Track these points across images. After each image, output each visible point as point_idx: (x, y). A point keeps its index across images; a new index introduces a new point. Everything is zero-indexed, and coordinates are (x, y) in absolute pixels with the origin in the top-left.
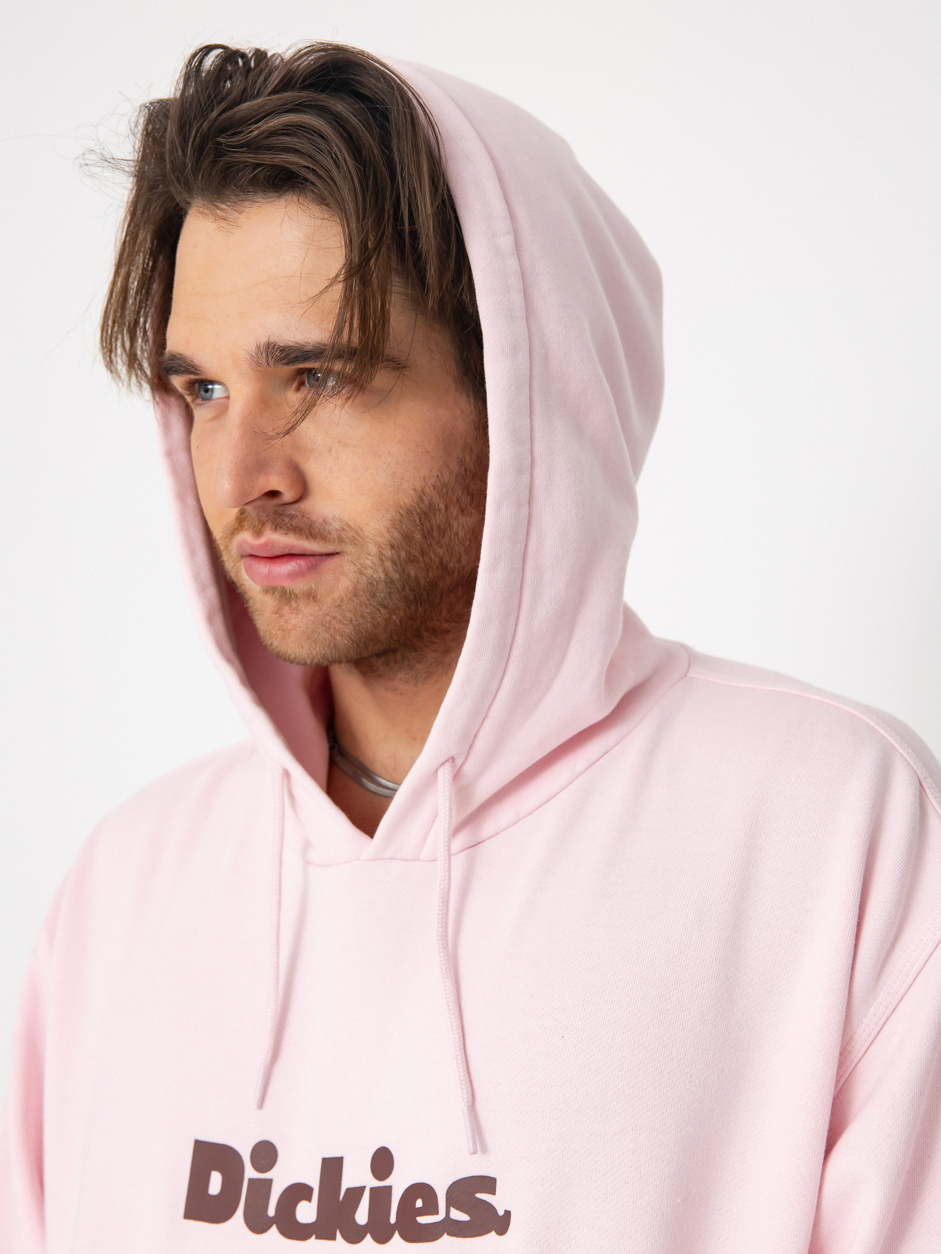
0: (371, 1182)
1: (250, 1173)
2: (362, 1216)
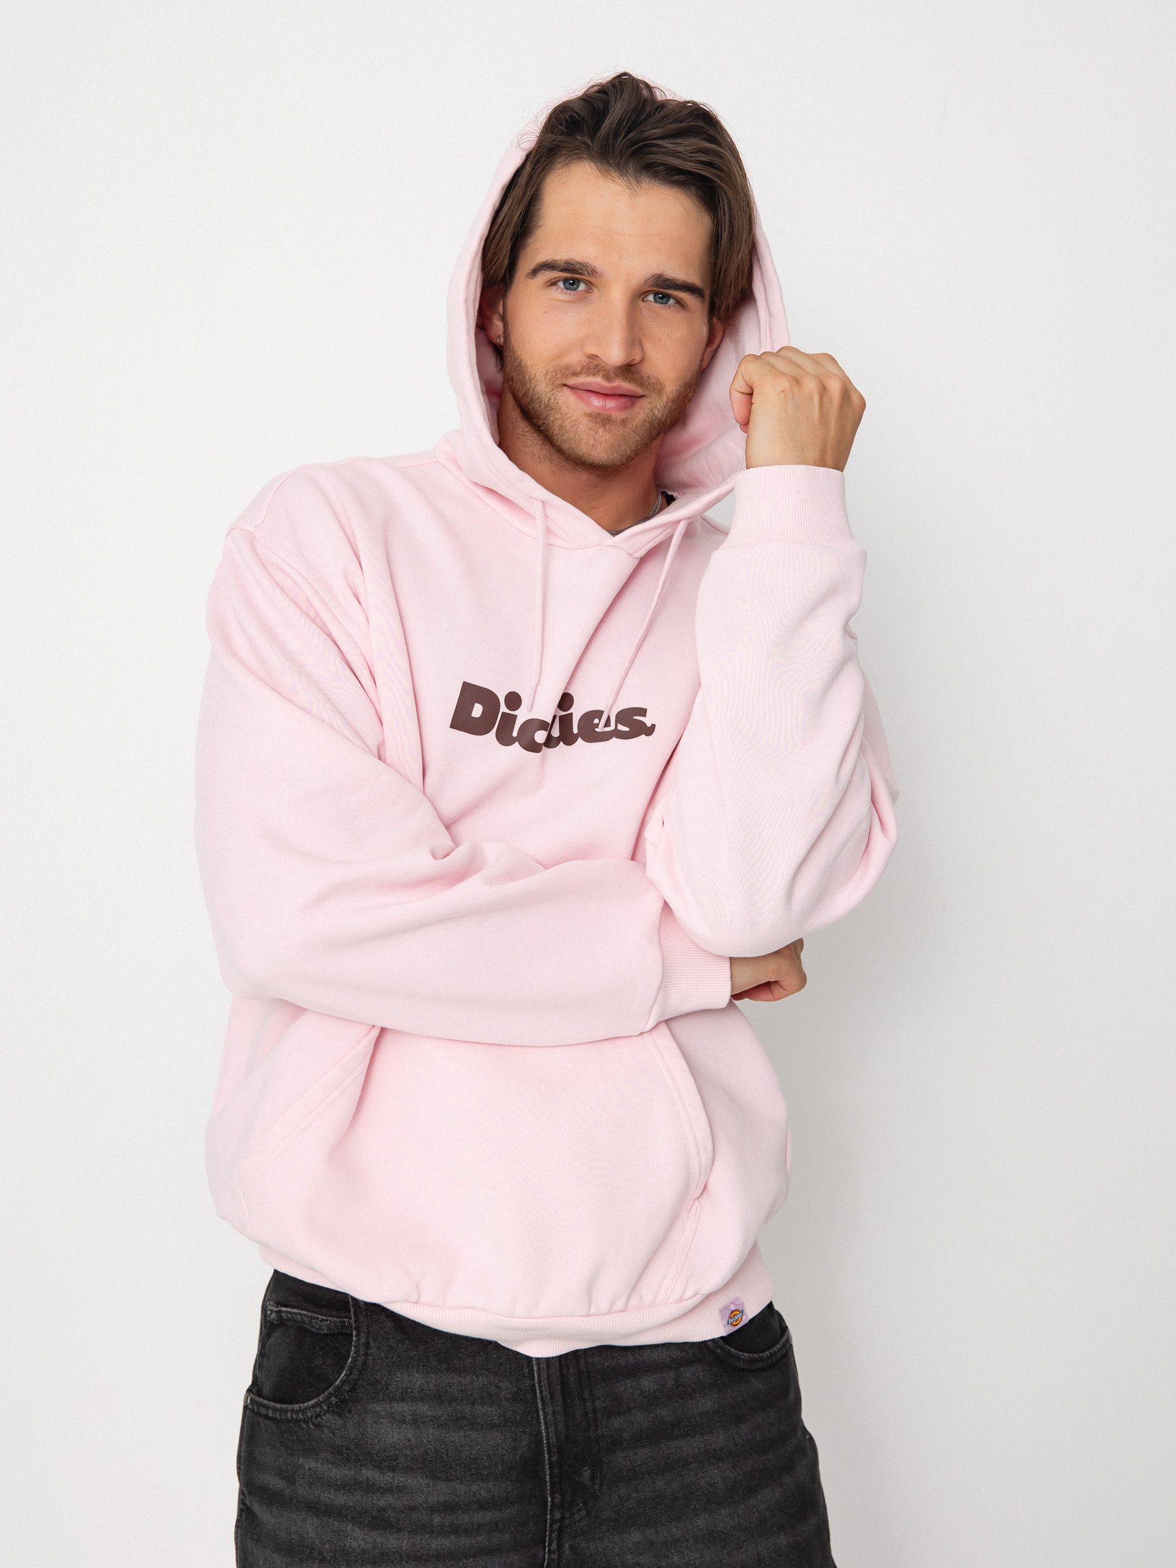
1: (503, 709)
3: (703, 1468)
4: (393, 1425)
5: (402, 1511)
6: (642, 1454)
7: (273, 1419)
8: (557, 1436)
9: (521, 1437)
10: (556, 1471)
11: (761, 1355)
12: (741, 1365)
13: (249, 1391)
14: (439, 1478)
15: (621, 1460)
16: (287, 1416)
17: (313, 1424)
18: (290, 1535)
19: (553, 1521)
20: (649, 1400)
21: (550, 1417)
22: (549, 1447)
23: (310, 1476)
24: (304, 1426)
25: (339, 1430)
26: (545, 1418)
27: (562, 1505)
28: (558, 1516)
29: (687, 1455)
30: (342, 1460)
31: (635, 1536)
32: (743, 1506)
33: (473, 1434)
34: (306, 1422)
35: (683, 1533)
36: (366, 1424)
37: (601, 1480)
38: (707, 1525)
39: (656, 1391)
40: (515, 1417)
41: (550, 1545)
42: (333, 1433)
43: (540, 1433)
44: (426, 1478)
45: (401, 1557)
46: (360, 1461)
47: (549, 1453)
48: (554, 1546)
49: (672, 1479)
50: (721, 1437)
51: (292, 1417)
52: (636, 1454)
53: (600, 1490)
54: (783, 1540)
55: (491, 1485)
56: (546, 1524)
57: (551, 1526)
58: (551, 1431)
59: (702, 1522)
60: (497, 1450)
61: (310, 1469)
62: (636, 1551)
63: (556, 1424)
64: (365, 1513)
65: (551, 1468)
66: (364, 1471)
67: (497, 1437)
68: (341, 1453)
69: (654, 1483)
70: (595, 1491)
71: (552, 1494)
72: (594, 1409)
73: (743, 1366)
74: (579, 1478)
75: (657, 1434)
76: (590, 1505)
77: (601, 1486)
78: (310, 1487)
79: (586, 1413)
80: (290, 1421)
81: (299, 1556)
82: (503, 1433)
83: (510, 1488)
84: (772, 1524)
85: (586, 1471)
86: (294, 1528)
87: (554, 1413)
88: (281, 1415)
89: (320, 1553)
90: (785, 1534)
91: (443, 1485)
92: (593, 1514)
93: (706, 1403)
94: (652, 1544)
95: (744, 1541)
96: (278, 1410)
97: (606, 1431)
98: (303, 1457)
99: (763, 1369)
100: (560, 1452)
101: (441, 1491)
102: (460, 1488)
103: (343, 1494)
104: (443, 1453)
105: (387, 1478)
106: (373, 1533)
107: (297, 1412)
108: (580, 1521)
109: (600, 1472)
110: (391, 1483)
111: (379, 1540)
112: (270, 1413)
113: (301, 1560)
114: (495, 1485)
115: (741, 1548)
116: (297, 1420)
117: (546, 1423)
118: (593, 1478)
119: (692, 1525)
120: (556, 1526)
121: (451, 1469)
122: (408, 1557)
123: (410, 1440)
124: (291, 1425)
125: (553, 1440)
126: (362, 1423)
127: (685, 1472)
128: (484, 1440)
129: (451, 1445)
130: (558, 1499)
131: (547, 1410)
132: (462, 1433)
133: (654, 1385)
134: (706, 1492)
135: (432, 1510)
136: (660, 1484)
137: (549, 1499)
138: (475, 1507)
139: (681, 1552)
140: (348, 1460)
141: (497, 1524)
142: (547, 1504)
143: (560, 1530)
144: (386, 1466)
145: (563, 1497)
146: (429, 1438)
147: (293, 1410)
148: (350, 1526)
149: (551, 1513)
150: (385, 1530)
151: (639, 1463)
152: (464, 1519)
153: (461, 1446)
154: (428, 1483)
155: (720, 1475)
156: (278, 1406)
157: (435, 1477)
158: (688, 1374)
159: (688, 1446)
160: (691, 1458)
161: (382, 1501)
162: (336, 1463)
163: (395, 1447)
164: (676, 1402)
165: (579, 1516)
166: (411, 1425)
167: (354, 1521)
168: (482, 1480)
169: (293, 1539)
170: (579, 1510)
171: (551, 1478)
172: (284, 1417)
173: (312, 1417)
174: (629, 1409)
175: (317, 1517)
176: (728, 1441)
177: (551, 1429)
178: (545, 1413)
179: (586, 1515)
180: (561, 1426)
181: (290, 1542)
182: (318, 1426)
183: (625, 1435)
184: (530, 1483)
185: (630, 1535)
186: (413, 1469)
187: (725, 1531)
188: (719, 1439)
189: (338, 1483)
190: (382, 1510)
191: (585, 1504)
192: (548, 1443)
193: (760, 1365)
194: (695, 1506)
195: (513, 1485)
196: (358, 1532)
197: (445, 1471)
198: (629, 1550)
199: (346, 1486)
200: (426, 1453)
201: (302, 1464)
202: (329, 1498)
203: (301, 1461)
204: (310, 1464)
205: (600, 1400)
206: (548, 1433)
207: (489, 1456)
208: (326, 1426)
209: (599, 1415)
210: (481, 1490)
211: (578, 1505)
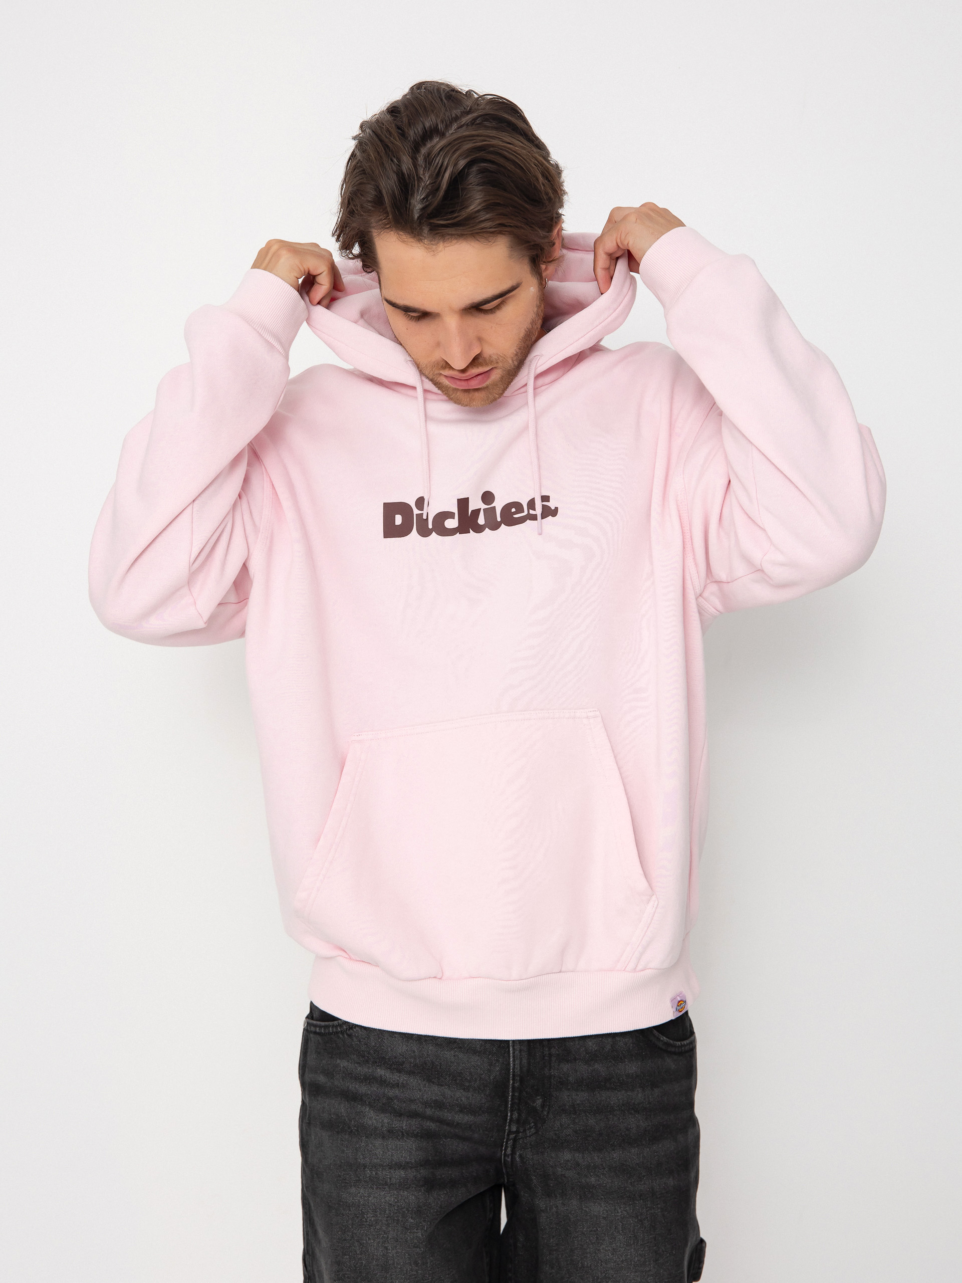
0: (483, 506)
1: (416, 511)
2: (481, 520)
3: (624, 1115)
4: (403, 1039)
5: (404, 1102)
6: (581, 1097)
7: (319, 1034)
8: (521, 1068)
9: (495, 1064)
10: (517, 1094)
11: (675, 1042)
12: (660, 1045)
13: (307, 1017)
14: (433, 1083)
15: (566, 1097)
16: (329, 1030)
17: (347, 1035)
18: (330, 1115)
19: (510, 1132)
20: (590, 1056)
21: (517, 1052)
22: (514, 1075)
23: (344, 1072)
24: (341, 1036)
25: (364, 1039)
26: (514, 1053)
27: (518, 1121)
28: (514, 1129)
29: (614, 1104)
30: (363, 1061)
31: (567, 1156)
32: (648, 1149)
33: (461, 1055)
34: (342, 1032)
35: (602, 1161)
36: (384, 1036)
37: (549, 1109)
38: (619, 1159)
39: (596, 1051)
40: (493, 1048)
41: (506, 1150)
42: (360, 1041)
43: (509, 1064)
44: (424, 1080)
45: (403, 1134)
46: (376, 1063)
47: (513, 1079)
48: (509, 1151)
49: (601, 1120)
50: (640, 1095)
51: (333, 1030)
52: (577, 1095)
53: (547, 1116)
54: (671, 1182)
55: (470, 1095)
56: (505, 1133)
57: (508, 1135)
58: (517, 1064)
59: (617, 1155)
60: (477, 1069)
61: (344, 1067)
62: (565, 1166)
63: (521, 1059)
64: (378, 1100)
65: (513, 1091)
66: (379, 1070)
67: (478, 1060)
68: (363, 1057)
69: (587, 1120)
70: (544, 1116)
71: (512, 1111)
72: (550, 1054)
73: (661, 1046)
74: (533, 1103)
75: (594, 1084)
76: (539, 1125)
77: (548, 1113)
78: (343, 1080)
79: (544, 1056)
80: (331, 1034)
81: (336, 1130)
82: (482, 1058)
83: (483, 1101)
84: (666, 1168)
85: (539, 1099)
86: (333, 1110)
87: (520, 1051)
88: (325, 1029)
89: (349, 1128)
90: (673, 1178)
91: (435, 1088)
92: (540, 1133)
93: (632, 1068)
94: (578, 1164)
95: (644, 1176)
96: (323, 1026)
97: (557, 1073)
98: (340, 1059)
99: (675, 1053)
100: (521, 1081)
101: (432, 1092)
102: (448, 1092)
103: (365, 1085)
104: (437, 1065)
105: (395, 1077)
106: (382, 1115)
107: (336, 1026)
108: (530, 1136)
109: (549, 1102)
110: (397, 1080)
111: (386, 1121)
112: (318, 1030)
113: (338, 1132)
114: (473, 1095)
115: (641, 1181)
116: (337, 1032)
117: (514, 1057)
118: (543, 1106)
119: (609, 1157)
120: (512, 1136)
121: (442, 1077)
122: (408, 1134)
123: (414, 1052)
124: (332, 1036)
125: (518, 1071)
126: (380, 1035)
127: (611, 1116)
128: (468, 1061)
129: (444, 1060)
130: (515, 1115)
131: (516, 1047)
132: (452, 1052)
133: (596, 1046)
134: (623, 1134)
135: (426, 1104)
136: (592, 1122)
137: (509, 1114)
138: (457, 1109)
139: (598, 1176)
140: (367, 1061)
141: (470, 1127)
142: (507, 1119)
143: (515, 1140)
144: (395, 1068)
145: (519, 1114)
146: (428, 1052)
147: (333, 1026)
148: (368, 1109)
149: (509, 1126)
150: (391, 1114)
151: (578, 1102)
152: (448, 1116)
153: (451, 1062)
154: (425, 1085)
155: (635, 1123)
156: (323, 1024)
157: (430, 1081)
158: (621, 1044)
159: (616, 1098)
160: (616, 1107)
161: (391, 1093)
162: (359, 1063)
163: (403, 1055)
164: (610, 1062)
165: (530, 1132)
166: (416, 1041)
167: (371, 1106)
168: (464, 1089)
169: (332, 1118)
170: (531, 1128)
171: (512, 1099)
172: (327, 1031)
173: (346, 1029)
174: (575, 1059)
175: (347, 1101)
176: (645, 1099)
177: (517, 1062)
178: (514, 1049)
179: (536, 1133)
180: (525, 1061)
181: (330, 1120)
182: (350, 1036)
183: (570, 1079)
184: (498, 1100)
185: (563, 1154)
186: (415, 1073)
187: (631, 1166)
188: (639, 1096)
189: (362, 1078)
190: (390, 1099)
191: (536, 1125)
192: (514, 1072)
193: (673, 1050)
194: (614, 1143)
195: (486, 1099)
196: (372, 1114)
197: (438, 1078)
198: (560, 1164)
199: (368, 1079)
200: (426, 1064)
201: (339, 1064)
202: (355, 1088)
203: (338, 1061)
204: (343, 1063)
205: (555, 1048)
206: (514, 1065)
207: (471, 1073)
208: (355, 1036)
209: (553, 1059)
210: (460, 1096)
211: (530, 1124)
